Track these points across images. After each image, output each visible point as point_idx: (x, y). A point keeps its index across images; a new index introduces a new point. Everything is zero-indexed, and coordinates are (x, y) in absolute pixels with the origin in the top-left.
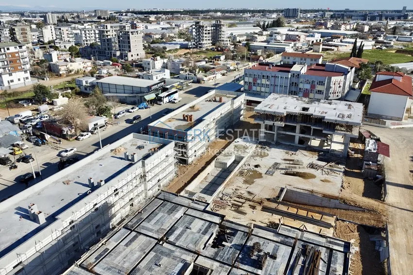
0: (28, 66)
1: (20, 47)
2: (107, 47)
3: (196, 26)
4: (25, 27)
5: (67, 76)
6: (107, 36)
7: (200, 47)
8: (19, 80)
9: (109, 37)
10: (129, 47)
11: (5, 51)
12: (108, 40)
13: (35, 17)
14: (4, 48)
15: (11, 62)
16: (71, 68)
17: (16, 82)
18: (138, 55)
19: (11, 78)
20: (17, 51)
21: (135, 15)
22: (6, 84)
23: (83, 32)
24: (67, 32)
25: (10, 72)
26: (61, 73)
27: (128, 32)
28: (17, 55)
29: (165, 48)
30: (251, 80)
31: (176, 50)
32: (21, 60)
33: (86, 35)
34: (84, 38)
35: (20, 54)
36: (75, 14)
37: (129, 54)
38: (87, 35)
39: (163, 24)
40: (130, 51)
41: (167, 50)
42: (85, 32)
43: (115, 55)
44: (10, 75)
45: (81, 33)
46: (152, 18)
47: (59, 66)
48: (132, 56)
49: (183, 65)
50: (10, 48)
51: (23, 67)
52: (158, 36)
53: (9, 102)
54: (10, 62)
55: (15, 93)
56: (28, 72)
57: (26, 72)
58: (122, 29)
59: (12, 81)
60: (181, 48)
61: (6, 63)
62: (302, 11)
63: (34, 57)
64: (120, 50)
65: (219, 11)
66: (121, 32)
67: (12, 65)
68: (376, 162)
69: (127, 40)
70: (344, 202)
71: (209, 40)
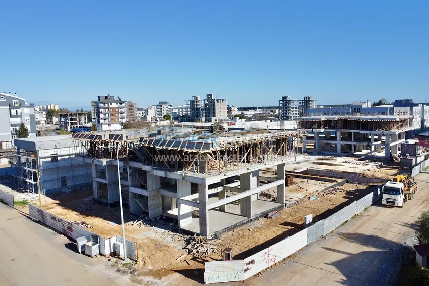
0: (124, 120)
1: (121, 103)
2: (195, 114)
3: (283, 101)
4: (133, 104)
9: (198, 106)
10: (214, 113)
11: (108, 105)
12: (197, 109)
14: (108, 104)
18: (221, 119)
20: (117, 106)
23: (181, 110)
24: (167, 109)
25: (110, 123)
27: (214, 100)
28: (117, 110)
32: (119, 114)
35: (119, 110)
37: (213, 119)
40: (214, 116)
42: (182, 109)
44: (109, 125)
47: (150, 123)
48: (216, 120)
50: (113, 104)
51: (120, 120)
54: (111, 115)
57: (122, 124)
58: (209, 98)
61: (107, 115)
64: (206, 116)
65: (324, 106)
66: (208, 101)
67: (112, 117)
68: (415, 155)
69: (213, 107)
70: (363, 176)
71: (296, 114)
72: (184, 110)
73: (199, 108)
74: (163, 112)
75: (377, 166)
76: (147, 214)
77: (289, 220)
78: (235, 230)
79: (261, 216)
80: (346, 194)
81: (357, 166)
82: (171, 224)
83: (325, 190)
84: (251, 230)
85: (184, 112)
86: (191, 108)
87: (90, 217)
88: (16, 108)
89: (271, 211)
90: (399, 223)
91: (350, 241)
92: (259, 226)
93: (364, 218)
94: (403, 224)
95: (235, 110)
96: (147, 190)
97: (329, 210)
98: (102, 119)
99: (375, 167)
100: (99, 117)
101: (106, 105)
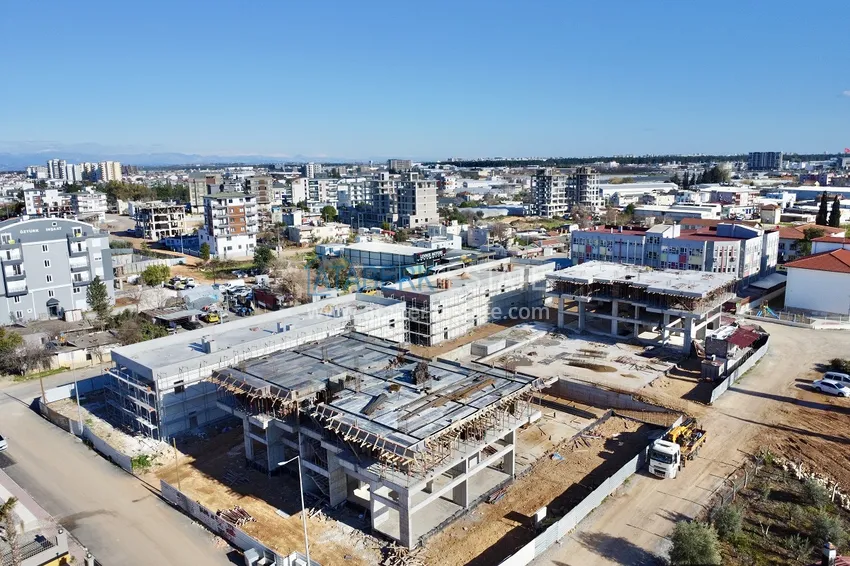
0: (255, 229)
1: (248, 199)
2: (380, 208)
3: (538, 178)
4: (266, 179)
5: (310, 247)
6: (383, 190)
7: (544, 214)
8: (240, 247)
9: (385, 192)
10: (414, 207)
11: (226, 204)
12: (383, 197)
13: (291, 171)
14: (226, 200)
15: (232, 219)
16: (317, 235)
17: (235, 249)
18: (426, 220)
19: (228, 244)
20: (242, 204)
21: (456, 169)
22: (221, 251)
23: (352, 188)
24: (327, 187)
25: (229, 235)
26: (301, 241)
27: (414, 184)
28: (241, 210)
29: (480, 214)
30: (582, 249)
31: (501, 217)
32: (246, 219)
33: (355, 193)
34: (353, 198)
35: (247, 210)
36: (355, 167)
37: (412, 219)
38: (359, 193)
39: (497, 180)
40: (414, 214)
41: (484, 217)
42: (355, 188)
43: (390, 220)
44: (229, 238)
45: (349, 190)
46: (485, 172)
47: (299, 230)
48: (417, 221)
49: (492, 235)
50: (234, 200)
51: (248, 228)
52: (476, 198)
53: (218, 272)
55: (230, 263)
56: (254, 236)
57: (251, 235)
58: (404, 179)
59: (230, 248)
60: (509, 215)
61: (225, 221)
62: (787, 158)
63: (271, 222)
64: (399, 212)
65: (617, 160)
66: (403, 184)
67: (233, 224)
68: (724, 357)
69: (411, 196)
70: (639, 399)
71: (561, 201)
72: (359, 188)
73: (387, 195)
74: (320, 193)
75: (665, 372)
76: (328, 499)
77: (517, 509)
78: (445, 530)
79: (480, 502)
80: (606, 446)
81: (634, 372)
82: (361, 516)
83: (576, 436)
84: (466, 529)
85: (359, 198)
86: (370, 194)
87: (247, 497)
88: (79, 240)
89: (494, 492)
90: (662, 513)
91: (589, 549)
92: (477, 519)
93: (619, 500)
94: (666, 515)
95: (451, 183)
96: (327, 469)
97: (574, 487)
98: (216, 227)
99: (663, 374)
100: (211, 224)
101: (223, 202)
